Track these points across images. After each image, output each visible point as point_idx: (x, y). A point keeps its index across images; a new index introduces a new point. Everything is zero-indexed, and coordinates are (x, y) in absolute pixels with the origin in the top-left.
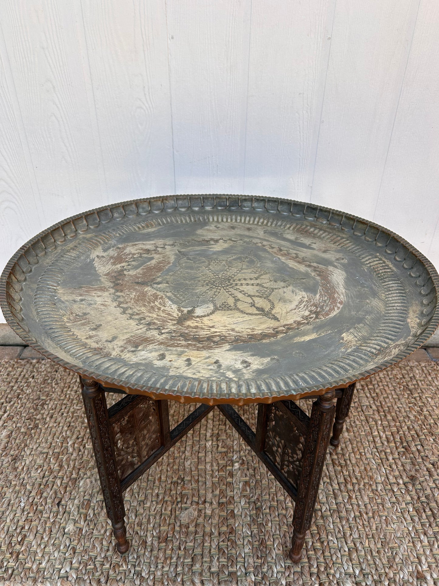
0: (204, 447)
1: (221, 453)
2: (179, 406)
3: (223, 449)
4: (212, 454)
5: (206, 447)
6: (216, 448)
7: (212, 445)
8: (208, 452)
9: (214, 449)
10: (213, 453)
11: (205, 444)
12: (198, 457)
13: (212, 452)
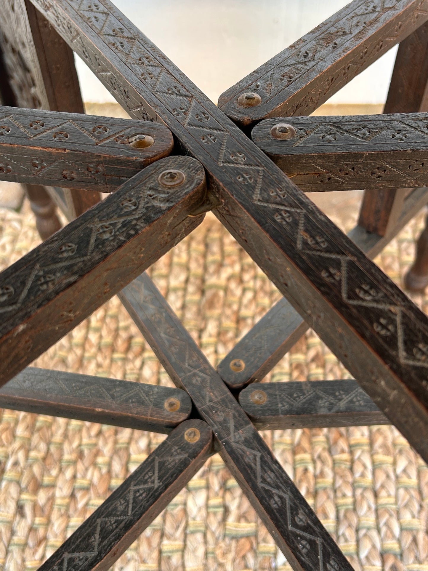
0: (181, 514)
1: (236, 538)
2: (107, 361)
3: (243, 524)
4: (206, 542)
5: (185, 511)
6: (220, 517)
7: (207, 506)
8: (193, 533)
9: (214, 525)
10: (209, 536)
11: (185, 504)
12: (160, 552)
13: (205, 536)
